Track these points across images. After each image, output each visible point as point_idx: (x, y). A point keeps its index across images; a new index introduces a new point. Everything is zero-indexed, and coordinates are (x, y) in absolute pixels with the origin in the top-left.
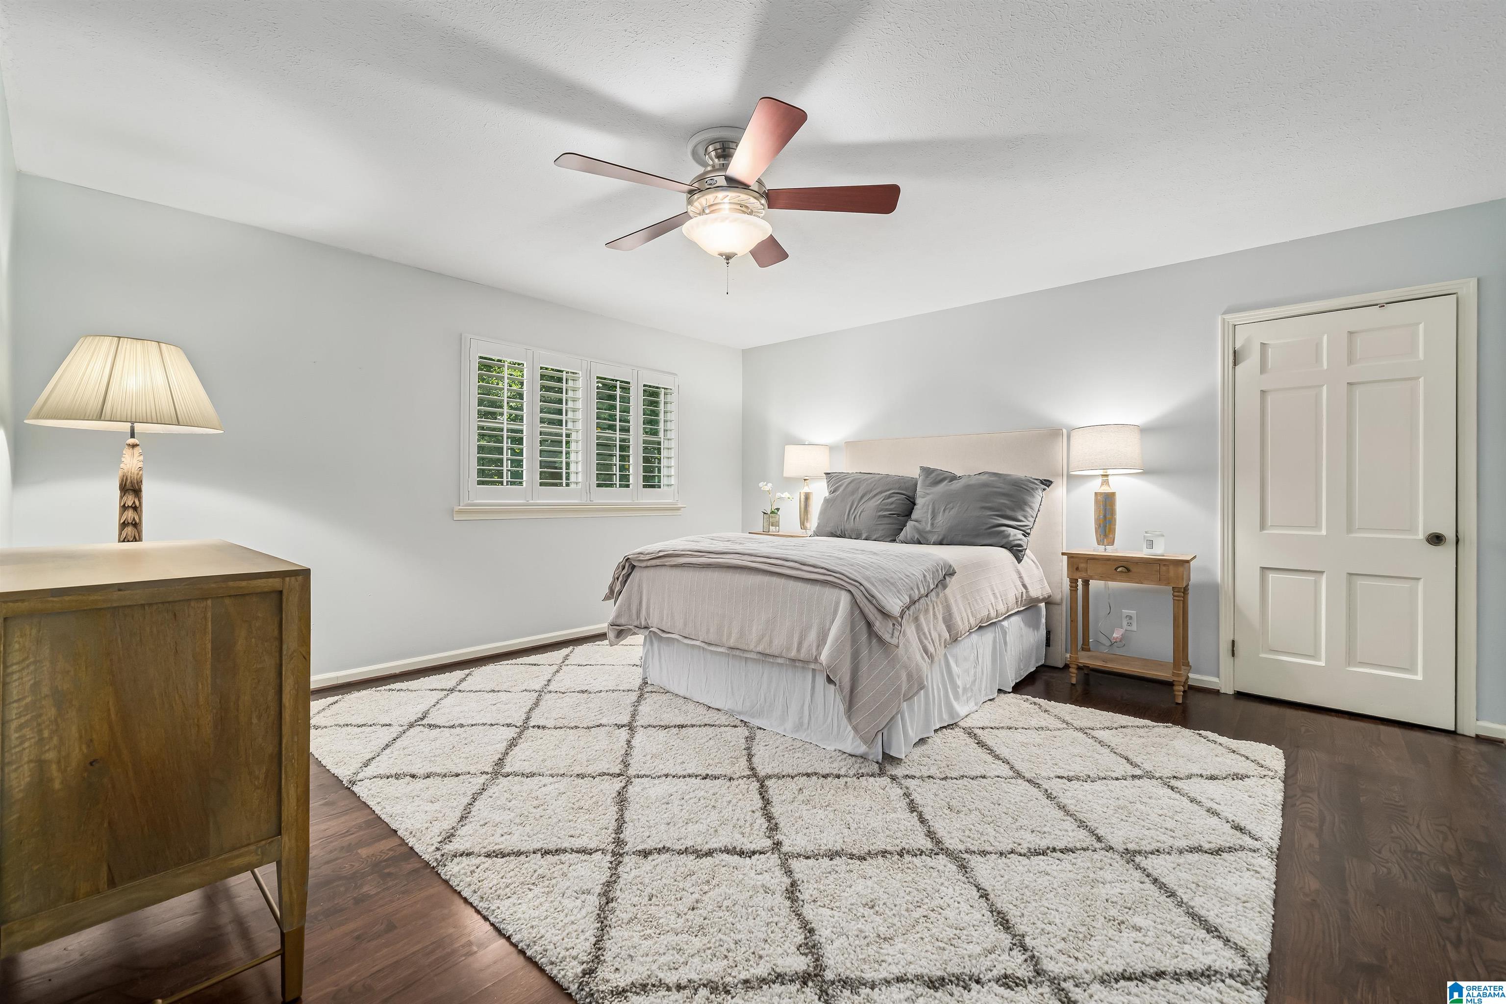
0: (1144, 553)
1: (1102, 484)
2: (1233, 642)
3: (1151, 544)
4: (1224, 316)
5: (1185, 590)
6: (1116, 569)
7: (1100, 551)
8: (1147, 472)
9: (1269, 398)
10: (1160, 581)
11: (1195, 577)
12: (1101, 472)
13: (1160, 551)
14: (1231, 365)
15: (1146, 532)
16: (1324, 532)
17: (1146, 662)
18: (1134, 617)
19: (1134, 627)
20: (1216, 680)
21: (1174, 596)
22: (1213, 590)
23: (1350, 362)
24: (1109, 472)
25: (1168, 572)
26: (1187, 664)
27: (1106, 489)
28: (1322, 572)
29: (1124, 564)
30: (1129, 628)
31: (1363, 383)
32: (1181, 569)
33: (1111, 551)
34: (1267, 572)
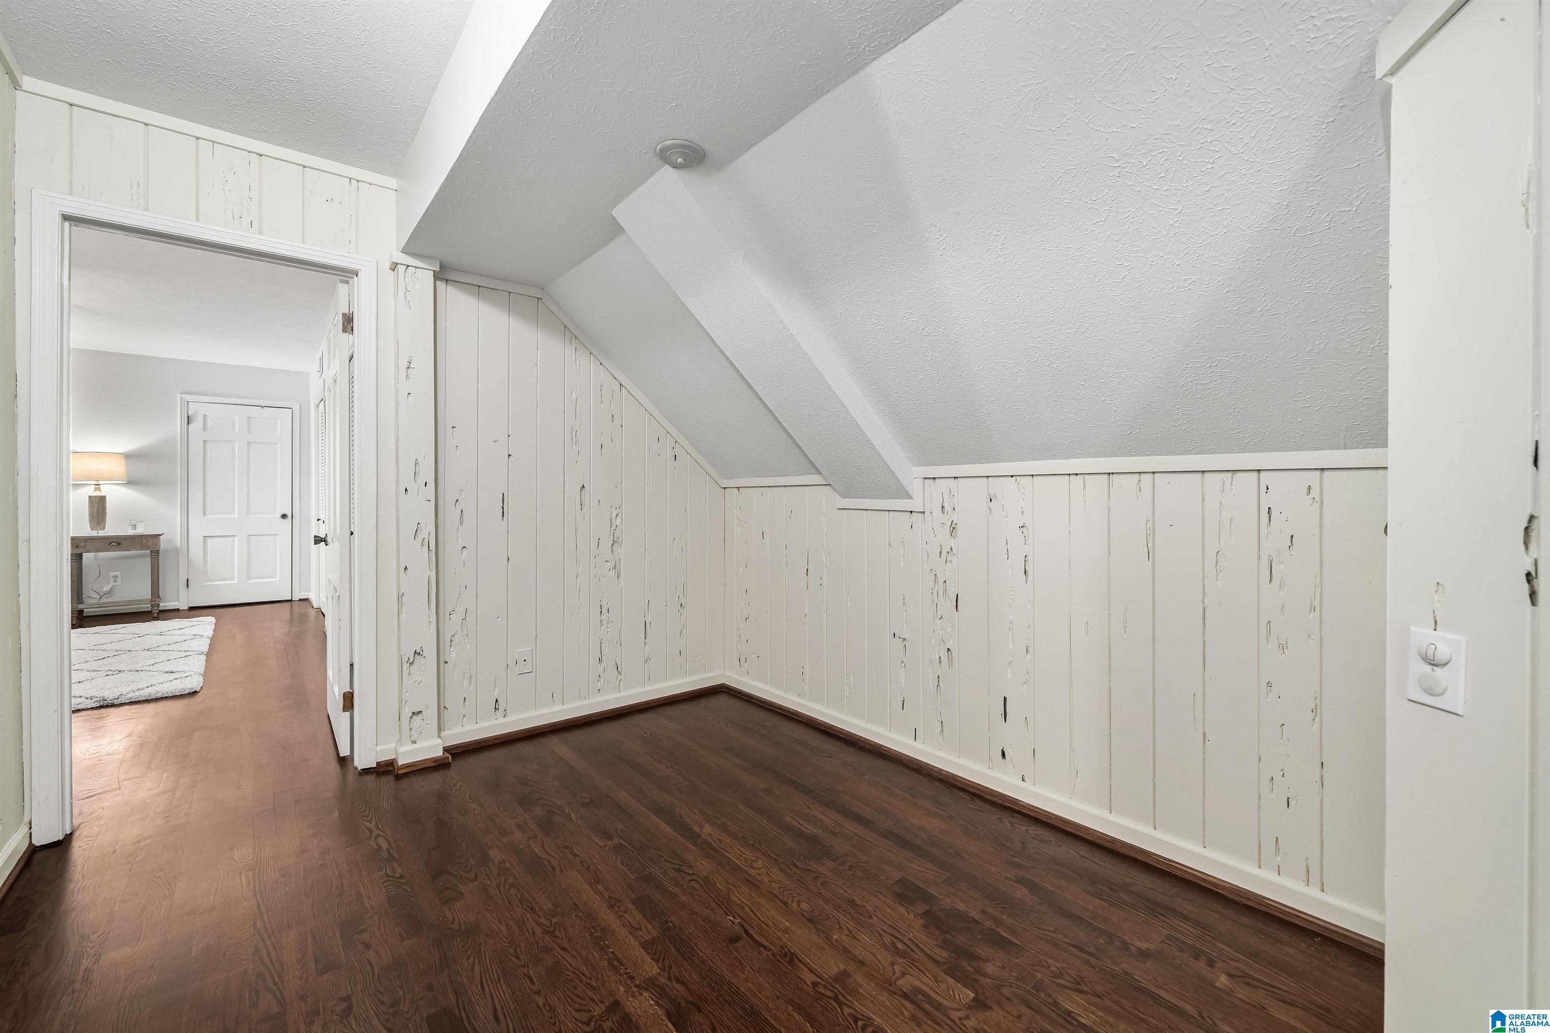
0: (130, 532)
1: (95, 490)
2: (188, 579)
3: (134, 527)
4: (182, 395)
5: (158, 552)
6: (110, 544)
7: (94, 533)
8: (131, 482)
9: (208, 445)
10: (142, 548)
11: (163, 546)
12: (95, 482)
13: (141, 530)
14: (186, 423)
15: (131, 520)
16: (236, 516)
17: (131, 603)
18: (119, 577)
19: (119, 583)
20: (177, 603)
21: (151, 556)
22: (176, 551)
23: (249, 432)
24: (100, 482)
25: (148, 542)
26: (159, 597)
27: (98, 493)
28: (236, 536)
29: (115, 540)
30: (115, 584)
31: (255, 443)
32: (156, 540)
33: (102, 533)
34: (207, 538)
